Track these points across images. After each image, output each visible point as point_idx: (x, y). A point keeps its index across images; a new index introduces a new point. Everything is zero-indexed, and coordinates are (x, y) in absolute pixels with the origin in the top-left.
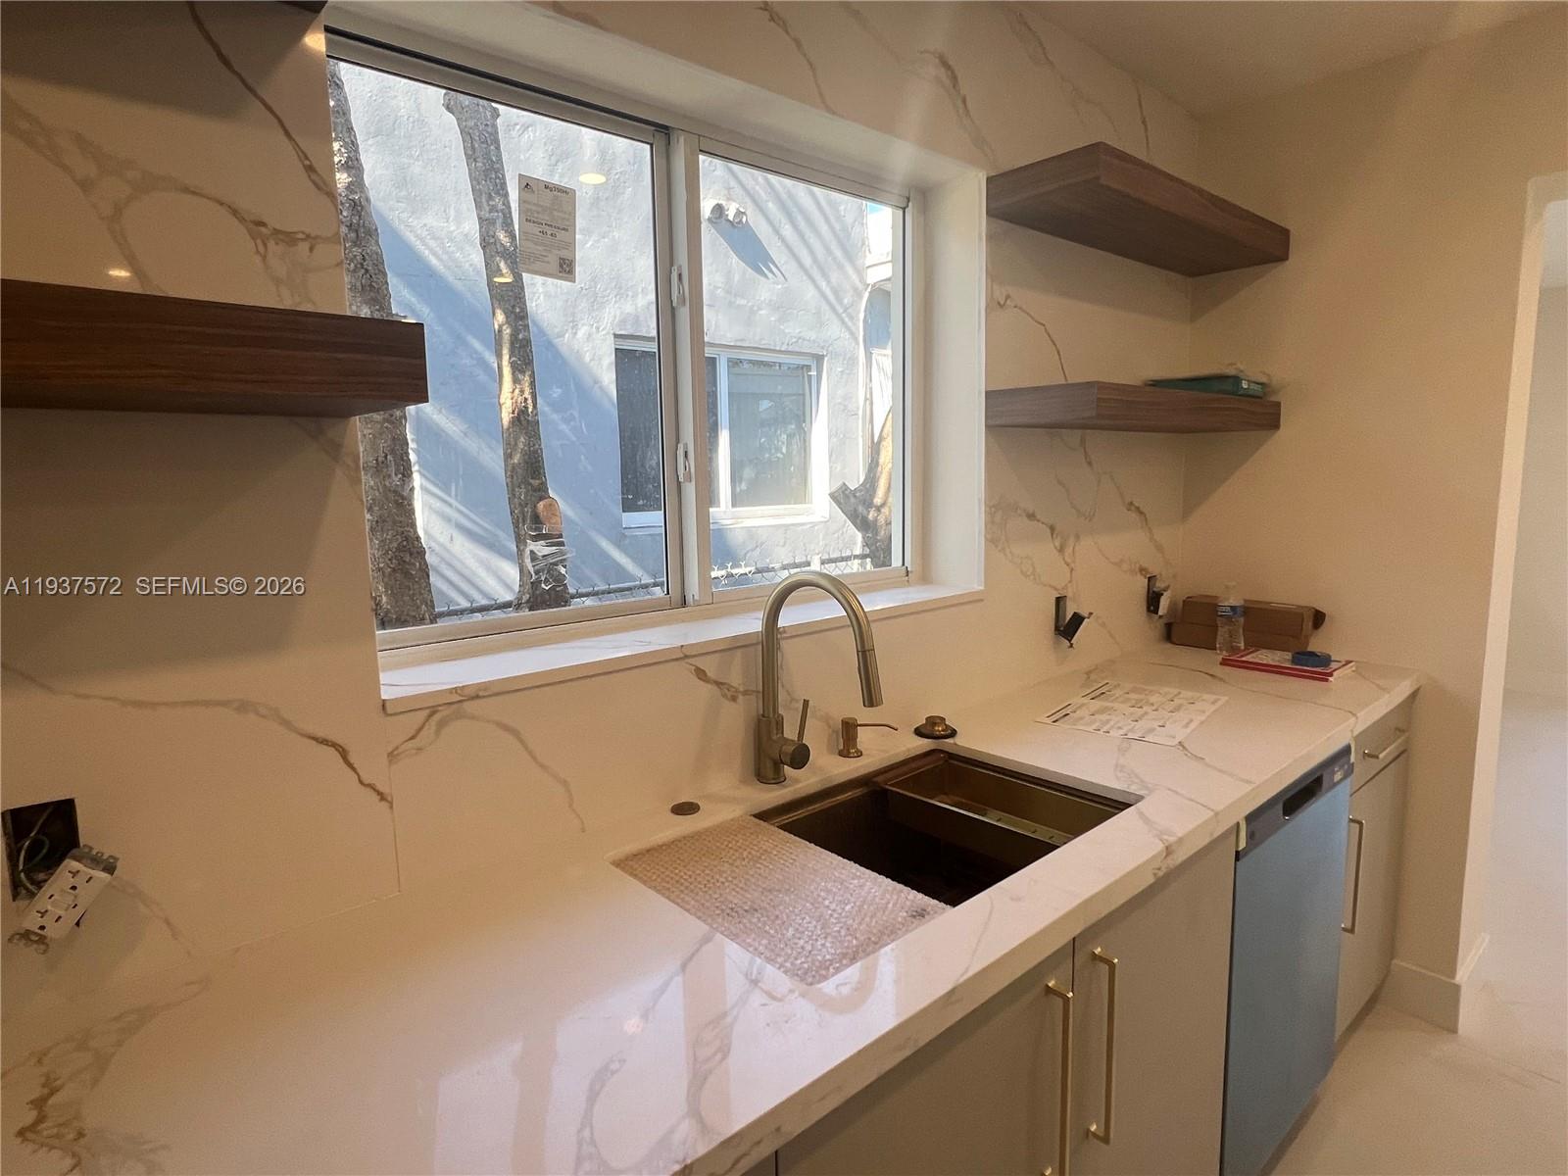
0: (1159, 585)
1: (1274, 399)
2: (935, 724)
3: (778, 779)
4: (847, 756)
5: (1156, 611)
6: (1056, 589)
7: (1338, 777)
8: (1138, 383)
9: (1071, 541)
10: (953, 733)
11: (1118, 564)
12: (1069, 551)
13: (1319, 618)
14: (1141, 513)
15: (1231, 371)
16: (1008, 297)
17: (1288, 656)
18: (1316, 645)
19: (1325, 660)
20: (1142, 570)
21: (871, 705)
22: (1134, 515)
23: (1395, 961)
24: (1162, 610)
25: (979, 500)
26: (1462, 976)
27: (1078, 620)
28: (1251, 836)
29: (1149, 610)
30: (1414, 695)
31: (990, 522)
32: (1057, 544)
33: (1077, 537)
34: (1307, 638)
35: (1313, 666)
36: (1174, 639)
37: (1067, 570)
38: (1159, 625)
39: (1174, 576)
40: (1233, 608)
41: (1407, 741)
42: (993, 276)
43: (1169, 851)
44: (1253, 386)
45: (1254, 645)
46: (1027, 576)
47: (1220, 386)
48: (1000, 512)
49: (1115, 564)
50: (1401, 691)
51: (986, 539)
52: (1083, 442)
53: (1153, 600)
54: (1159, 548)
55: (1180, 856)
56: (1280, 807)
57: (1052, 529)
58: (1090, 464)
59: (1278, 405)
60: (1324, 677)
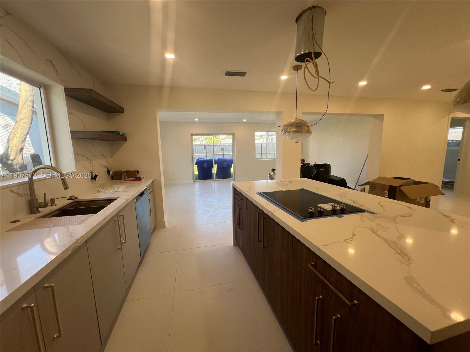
0: (109, 169)
1: (125, 136)
2: (72, 197)
3: (38, 212)
4: (53, 206)
5: (110, 174)
6: (90, 170)
7: (146, 192)
8: (100, 131)
9: (92, 161)
10: (77, 198)
11: (101, 166)
12: (92, 163)
13: (138, 172)
14: (104, 156)
15: (118, 131)
16: (72, 112)
17: (135, 178)
18: (139, 176)
19: (140, 178)
20: (106, 167)
21: (66, 189)
22: (102, 156)
23: (157, 221)
24: (111, 174)
25: (72, 153)
26: (165, 220)
27: (96, 176)
28: (136, 200)
29: (108, 174)
30: (153, 181)
31: (75, 157)
32: (89, 161)
33: (93, 160)
34: (137, 175)
35: (139, 179)
36: (114, 179)
37: (92, 167)
38: (110, 176)
39: (112, 168)
40: (124, 172)
41: (153, 188)
42: (68, 107)
43: (127, 200)
44: (122, 134)
45: (128, 177)
46: (84, 168)
47: (116, 133)
48: (77, 155)
49: (101, 165)
50: (151, 180)
51: (75, 161)
52: (91, 141)
53: (109, 172)
54: (108, 163)
55: (128, 202)
56: (139, 196)
57: (88, 159)
58: (93, 146)
59: (126, 137)
60: (141, 180)
